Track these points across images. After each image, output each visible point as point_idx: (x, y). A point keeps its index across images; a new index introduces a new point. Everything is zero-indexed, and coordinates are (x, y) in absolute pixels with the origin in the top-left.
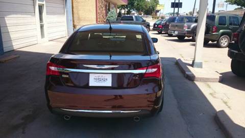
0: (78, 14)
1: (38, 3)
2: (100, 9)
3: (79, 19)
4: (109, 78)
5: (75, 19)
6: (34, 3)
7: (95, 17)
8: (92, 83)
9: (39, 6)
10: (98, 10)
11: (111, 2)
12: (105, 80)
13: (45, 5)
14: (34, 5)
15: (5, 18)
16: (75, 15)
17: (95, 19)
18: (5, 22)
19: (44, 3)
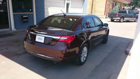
0: (95, 8)
1: (66, 2)
2: (108, 6)
3: (95, 11)
4: (43, 38)
5: (93, 11)
6: (64, 2)
7: (104, 10)
8: (37, 40)
9: (67, 4)
10: (107, 6)
11: (118, 1)
12: (41, 39)
13: (70, 3)
14: (64, 3)
15: (48, 9)
16: (93, 9)
17: (104, 12)
18: (48, 11)
19: (70, 2)
